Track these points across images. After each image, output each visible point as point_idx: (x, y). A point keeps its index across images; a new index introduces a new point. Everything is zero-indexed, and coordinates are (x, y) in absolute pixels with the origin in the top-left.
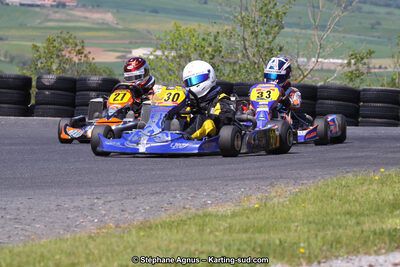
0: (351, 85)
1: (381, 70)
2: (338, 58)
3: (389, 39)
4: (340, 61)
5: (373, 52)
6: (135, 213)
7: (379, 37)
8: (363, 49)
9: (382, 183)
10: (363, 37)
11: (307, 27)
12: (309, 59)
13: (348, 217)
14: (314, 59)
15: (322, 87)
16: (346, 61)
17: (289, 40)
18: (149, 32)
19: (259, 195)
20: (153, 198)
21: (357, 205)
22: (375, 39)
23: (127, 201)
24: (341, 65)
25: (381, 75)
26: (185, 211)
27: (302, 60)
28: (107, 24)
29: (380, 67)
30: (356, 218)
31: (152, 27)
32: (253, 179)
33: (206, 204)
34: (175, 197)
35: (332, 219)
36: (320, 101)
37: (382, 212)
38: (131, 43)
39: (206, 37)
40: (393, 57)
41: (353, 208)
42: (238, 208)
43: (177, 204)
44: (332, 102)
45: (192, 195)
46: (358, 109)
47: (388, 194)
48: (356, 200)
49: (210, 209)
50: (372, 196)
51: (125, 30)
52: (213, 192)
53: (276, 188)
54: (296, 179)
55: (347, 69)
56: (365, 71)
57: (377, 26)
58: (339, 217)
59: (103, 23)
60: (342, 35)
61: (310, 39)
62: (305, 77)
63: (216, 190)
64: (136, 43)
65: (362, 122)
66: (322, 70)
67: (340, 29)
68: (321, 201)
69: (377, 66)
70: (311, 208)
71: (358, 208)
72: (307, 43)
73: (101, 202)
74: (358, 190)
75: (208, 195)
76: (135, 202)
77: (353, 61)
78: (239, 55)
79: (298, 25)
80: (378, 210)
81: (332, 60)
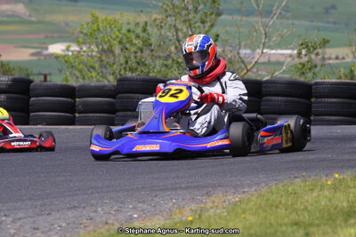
0: (302, 79)
1: (338, 61)
2: (287, 48)
3: (347, 25)
4: (289, 52)
5: (328, 41)
6: (50, 230)
7: (334, 23)
8: (315, 37)
9: (335, 188)
10: (315, 24)
11: (250, 13)
12: (254, 50)
13: (295, 227)
14: (259, 51)
15: (267, 82)
16: (295, 52)
17: (228, 28)
18: (67, 24)
19: (194, 206)
20: (70, 214)
21: (306, 214)
22: (331, 25)
23: (40, 218)
24: (291, 56)
25: (337, 67)
26: (107, 227)
27: (244, 52)
28: (18, 16)
29: (337, 58)
30: (305, 228)
31: (71, 18)
32: (187, 188)
33: (131, 218)
34: (96, 211)
35: (276, 231)
36: (265, 98)
37: (334, 221)
38: (46, 37)
39: (132, 27)
40: (350, 45)
41: (301, 218)
42: (168, 222)
43: (98, 220)
44: (280, 98)
45: (115, 208)
46: (309, 106)
47: (342, 201)
48: (306, 208)
49: (136, 224)
50: (323, 203)
51: (39, 22)
52: (140, 205)
53: (213, 198)
54: (236, 187)
55: (297, 61)
56: (319, 63)
57: (332, 11)
58: (284, 228)
59: (13, 16)
60: (290, 22)
61: (254, 27)
62: (248, 71)
63: (144, 202)
64: (52, 37)
65: (315, 121)
66: (269, 63)
67: (289, 15)
68: (265, 211)
69: (333, 56)
70: (252, 219)
71: (307, 217)
72: (249, 32)
73: (9, 220)
74: (306, 198)
75: (134, 208)
76: (50, 219)
77: (304, 52)
78: (173, 49)
79: (239, 12)
80: (330, 219)
81: (280, 51)
